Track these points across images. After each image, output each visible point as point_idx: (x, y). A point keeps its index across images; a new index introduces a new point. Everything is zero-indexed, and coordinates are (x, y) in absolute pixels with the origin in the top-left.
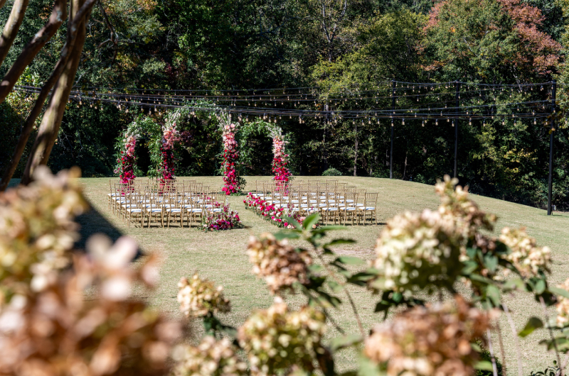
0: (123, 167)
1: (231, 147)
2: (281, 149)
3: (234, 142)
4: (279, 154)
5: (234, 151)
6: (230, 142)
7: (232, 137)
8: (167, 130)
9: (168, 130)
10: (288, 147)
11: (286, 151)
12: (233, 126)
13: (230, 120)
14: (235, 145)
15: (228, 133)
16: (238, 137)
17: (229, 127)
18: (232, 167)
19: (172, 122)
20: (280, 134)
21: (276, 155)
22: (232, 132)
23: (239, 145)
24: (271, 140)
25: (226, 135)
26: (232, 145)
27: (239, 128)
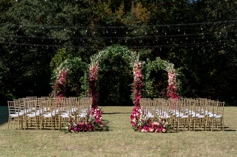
0: (56, 92)
1: (139, 79)
2: (174, 79)
3: (141, 76)
4: (172, 83)
5: (141, 82)
6: (138, 76)
7: (139, 71)
8: (91, 67)
9: (93, 67)
10: (178, 77)
11: (177, 81)
12: (140, 63)
13: (138, 60)
14: (142, 77)
15: (136, 69)
16: (144, 72)
17: (137, 65)
18: (139, 93)
19: (96, 61)
20: (173, 68)
21: (170, 84)
22: (139, 68)
23: (145, 78)
24: (167, 73)
25: (135, 71)
26: (139, 77)
27: (145, 65)
